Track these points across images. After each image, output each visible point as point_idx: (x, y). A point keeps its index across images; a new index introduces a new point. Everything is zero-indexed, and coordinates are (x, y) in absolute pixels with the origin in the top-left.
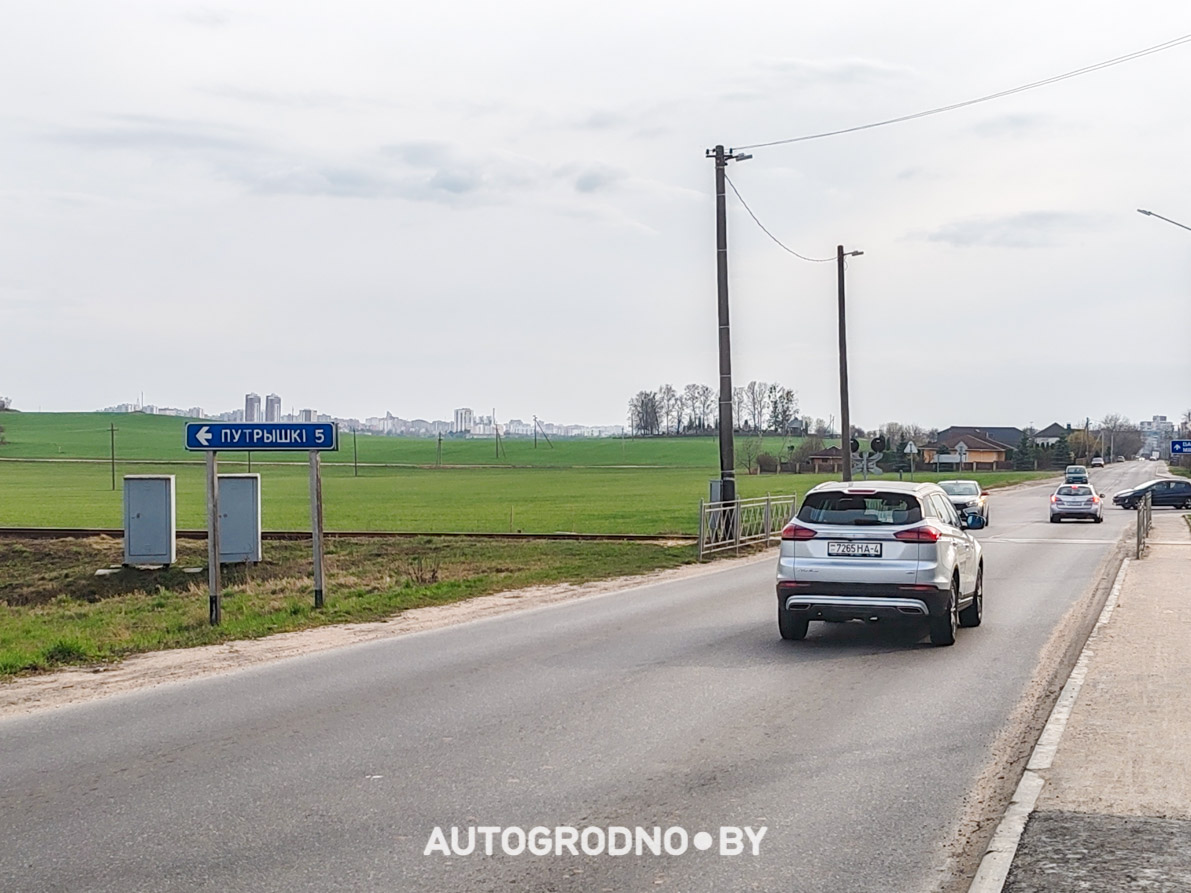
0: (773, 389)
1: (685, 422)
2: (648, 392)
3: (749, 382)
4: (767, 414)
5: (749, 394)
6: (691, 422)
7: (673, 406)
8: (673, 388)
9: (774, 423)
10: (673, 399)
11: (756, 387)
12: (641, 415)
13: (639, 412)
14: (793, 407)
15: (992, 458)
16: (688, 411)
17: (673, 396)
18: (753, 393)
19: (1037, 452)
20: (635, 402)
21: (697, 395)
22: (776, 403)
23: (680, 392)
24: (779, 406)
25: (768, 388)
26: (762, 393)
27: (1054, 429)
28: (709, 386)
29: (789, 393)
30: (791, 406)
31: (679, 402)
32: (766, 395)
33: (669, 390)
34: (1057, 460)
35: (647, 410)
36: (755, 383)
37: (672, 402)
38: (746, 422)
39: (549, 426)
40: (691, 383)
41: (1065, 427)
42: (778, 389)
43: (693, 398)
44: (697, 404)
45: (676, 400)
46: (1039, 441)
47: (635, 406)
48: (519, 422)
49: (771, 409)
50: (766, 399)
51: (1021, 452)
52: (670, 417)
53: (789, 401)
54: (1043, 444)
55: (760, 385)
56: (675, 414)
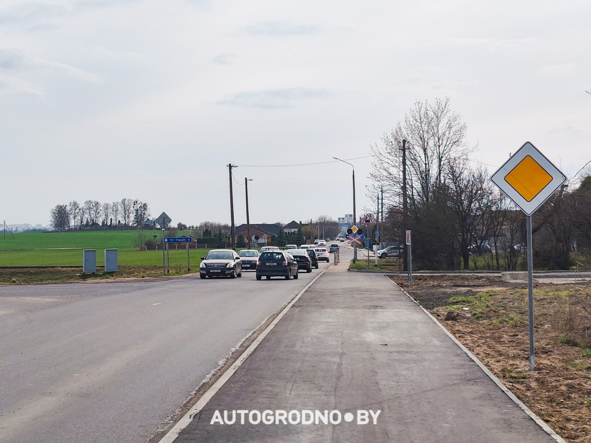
0: (136, 202)
1: (85, 222)
2: (62, 205)
3: (122, 199)
4: (132, 217)
5: (122, 206)
6: (89, 222)
7: (78, 213)
8: (78, 203)
9: (137, 222)
10: (78, 209)
11: (126, 201)
12: (58, 218)
13: (57, 217)
14: (147, 213)
16: (86, 216)
17: (78, 207)
18: (124, 205)
19: (286, 236)
20: (55, 211)
21: (91, 206)
22: (137, 210)
23: (82, 205)
24: (139, 212)
25: (133, 202)
26: (129, 206)
27: (293, 224)
28: (98, 202)
29: (145, 205)
30: (146, 212)
31: (81, 211)
32: (132, 206)
33: (75, 204)
34: (298, 241)
35: (61, 215)
36: (125, 199)
37: (77, 210)
38: (119, 221)
40: (89, 200)
41: (299, 223)
42: (138, 203)
43: (90, 208)
44: (92, 212)
45: (80, 209)
46: (286, 231)
47: (54, 213)
49: (135, 214)
50: (132, 209)
51: (279, 237)
52: (76, 220)
53: (145, 209)
54: (289, 232)
55: (128, 200)
56: (79, 218)
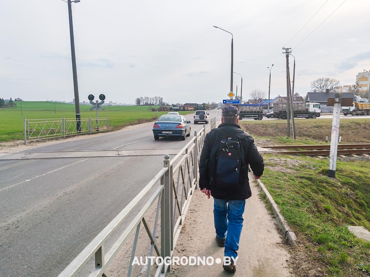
0: (159, 98)
1: (145, 103)
2: (138, 98)
3: (155, 96)
5: (155, 98)
6: (146, 103)
7: (143, 100)
9: (160, 103)
14: (162, 101)
15: (192, 109)
16: (145, 101)
19: (200, 108)
20: (136, 100)
23: (144, 98)
26: (157, 98)
27: (204, 104)
28: (148, 97)
29: (162, 98)
33: (142, 98)
35: (138, 101)
38: (155, 103)
39: (126, 104)
40: (145, 96)
43: (146, 99)
48: (121, 103)
49: (159, 101)
52: (142, 102)
